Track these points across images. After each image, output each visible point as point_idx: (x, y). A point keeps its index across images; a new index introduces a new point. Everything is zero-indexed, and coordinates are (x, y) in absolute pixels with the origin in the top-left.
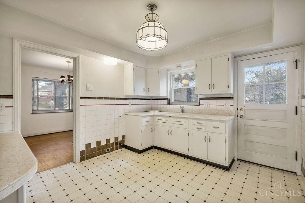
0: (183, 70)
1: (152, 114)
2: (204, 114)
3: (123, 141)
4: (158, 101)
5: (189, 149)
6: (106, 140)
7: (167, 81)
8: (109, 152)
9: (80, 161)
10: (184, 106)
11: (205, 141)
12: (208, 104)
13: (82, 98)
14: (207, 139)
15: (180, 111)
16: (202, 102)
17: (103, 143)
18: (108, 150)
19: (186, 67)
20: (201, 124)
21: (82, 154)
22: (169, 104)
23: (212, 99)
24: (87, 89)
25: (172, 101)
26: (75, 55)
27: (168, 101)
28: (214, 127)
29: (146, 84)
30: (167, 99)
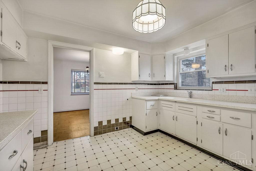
0: (191, 53)
1: (156, 98)
2: (218, 100)
3: (131, 121)
4: (165, 85)
5: (197, 139)
6: (116, 119)
7: (174, 65)
8: (118, 130)
9: (94, 136)
10: (192, 91)
11: (220, 133)
12: (223, 89)
13: (95, 83)
14: (222, 131)
15: (188, 96)
16: (215, 86)
17: (113, 122)
18: (117, 128)
19: (194, 49)
20: (214, 113)
21: (95, 129)
22: (176, 88)
23: (230, 82)
24: (100, 76)
25: (180, 85)
26: (90, 49)
27: (174, 85)
28: (233, 118)
29: (152, 70)
30: (174, 84)
